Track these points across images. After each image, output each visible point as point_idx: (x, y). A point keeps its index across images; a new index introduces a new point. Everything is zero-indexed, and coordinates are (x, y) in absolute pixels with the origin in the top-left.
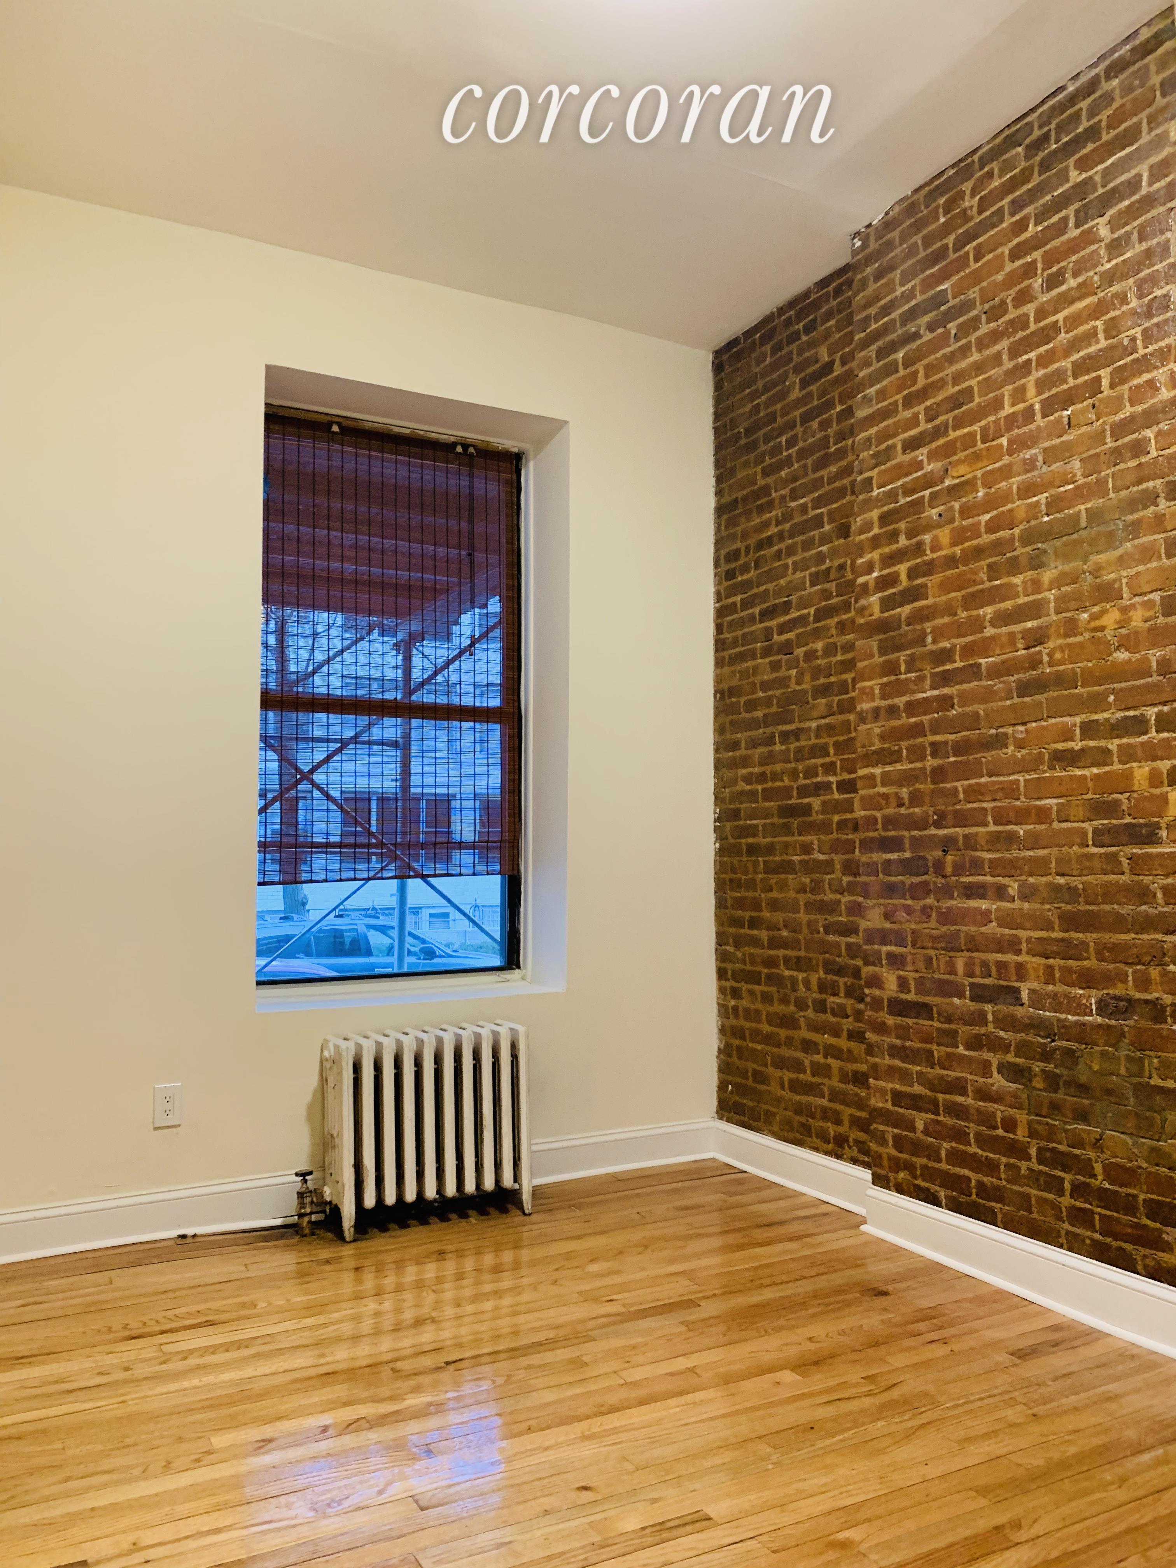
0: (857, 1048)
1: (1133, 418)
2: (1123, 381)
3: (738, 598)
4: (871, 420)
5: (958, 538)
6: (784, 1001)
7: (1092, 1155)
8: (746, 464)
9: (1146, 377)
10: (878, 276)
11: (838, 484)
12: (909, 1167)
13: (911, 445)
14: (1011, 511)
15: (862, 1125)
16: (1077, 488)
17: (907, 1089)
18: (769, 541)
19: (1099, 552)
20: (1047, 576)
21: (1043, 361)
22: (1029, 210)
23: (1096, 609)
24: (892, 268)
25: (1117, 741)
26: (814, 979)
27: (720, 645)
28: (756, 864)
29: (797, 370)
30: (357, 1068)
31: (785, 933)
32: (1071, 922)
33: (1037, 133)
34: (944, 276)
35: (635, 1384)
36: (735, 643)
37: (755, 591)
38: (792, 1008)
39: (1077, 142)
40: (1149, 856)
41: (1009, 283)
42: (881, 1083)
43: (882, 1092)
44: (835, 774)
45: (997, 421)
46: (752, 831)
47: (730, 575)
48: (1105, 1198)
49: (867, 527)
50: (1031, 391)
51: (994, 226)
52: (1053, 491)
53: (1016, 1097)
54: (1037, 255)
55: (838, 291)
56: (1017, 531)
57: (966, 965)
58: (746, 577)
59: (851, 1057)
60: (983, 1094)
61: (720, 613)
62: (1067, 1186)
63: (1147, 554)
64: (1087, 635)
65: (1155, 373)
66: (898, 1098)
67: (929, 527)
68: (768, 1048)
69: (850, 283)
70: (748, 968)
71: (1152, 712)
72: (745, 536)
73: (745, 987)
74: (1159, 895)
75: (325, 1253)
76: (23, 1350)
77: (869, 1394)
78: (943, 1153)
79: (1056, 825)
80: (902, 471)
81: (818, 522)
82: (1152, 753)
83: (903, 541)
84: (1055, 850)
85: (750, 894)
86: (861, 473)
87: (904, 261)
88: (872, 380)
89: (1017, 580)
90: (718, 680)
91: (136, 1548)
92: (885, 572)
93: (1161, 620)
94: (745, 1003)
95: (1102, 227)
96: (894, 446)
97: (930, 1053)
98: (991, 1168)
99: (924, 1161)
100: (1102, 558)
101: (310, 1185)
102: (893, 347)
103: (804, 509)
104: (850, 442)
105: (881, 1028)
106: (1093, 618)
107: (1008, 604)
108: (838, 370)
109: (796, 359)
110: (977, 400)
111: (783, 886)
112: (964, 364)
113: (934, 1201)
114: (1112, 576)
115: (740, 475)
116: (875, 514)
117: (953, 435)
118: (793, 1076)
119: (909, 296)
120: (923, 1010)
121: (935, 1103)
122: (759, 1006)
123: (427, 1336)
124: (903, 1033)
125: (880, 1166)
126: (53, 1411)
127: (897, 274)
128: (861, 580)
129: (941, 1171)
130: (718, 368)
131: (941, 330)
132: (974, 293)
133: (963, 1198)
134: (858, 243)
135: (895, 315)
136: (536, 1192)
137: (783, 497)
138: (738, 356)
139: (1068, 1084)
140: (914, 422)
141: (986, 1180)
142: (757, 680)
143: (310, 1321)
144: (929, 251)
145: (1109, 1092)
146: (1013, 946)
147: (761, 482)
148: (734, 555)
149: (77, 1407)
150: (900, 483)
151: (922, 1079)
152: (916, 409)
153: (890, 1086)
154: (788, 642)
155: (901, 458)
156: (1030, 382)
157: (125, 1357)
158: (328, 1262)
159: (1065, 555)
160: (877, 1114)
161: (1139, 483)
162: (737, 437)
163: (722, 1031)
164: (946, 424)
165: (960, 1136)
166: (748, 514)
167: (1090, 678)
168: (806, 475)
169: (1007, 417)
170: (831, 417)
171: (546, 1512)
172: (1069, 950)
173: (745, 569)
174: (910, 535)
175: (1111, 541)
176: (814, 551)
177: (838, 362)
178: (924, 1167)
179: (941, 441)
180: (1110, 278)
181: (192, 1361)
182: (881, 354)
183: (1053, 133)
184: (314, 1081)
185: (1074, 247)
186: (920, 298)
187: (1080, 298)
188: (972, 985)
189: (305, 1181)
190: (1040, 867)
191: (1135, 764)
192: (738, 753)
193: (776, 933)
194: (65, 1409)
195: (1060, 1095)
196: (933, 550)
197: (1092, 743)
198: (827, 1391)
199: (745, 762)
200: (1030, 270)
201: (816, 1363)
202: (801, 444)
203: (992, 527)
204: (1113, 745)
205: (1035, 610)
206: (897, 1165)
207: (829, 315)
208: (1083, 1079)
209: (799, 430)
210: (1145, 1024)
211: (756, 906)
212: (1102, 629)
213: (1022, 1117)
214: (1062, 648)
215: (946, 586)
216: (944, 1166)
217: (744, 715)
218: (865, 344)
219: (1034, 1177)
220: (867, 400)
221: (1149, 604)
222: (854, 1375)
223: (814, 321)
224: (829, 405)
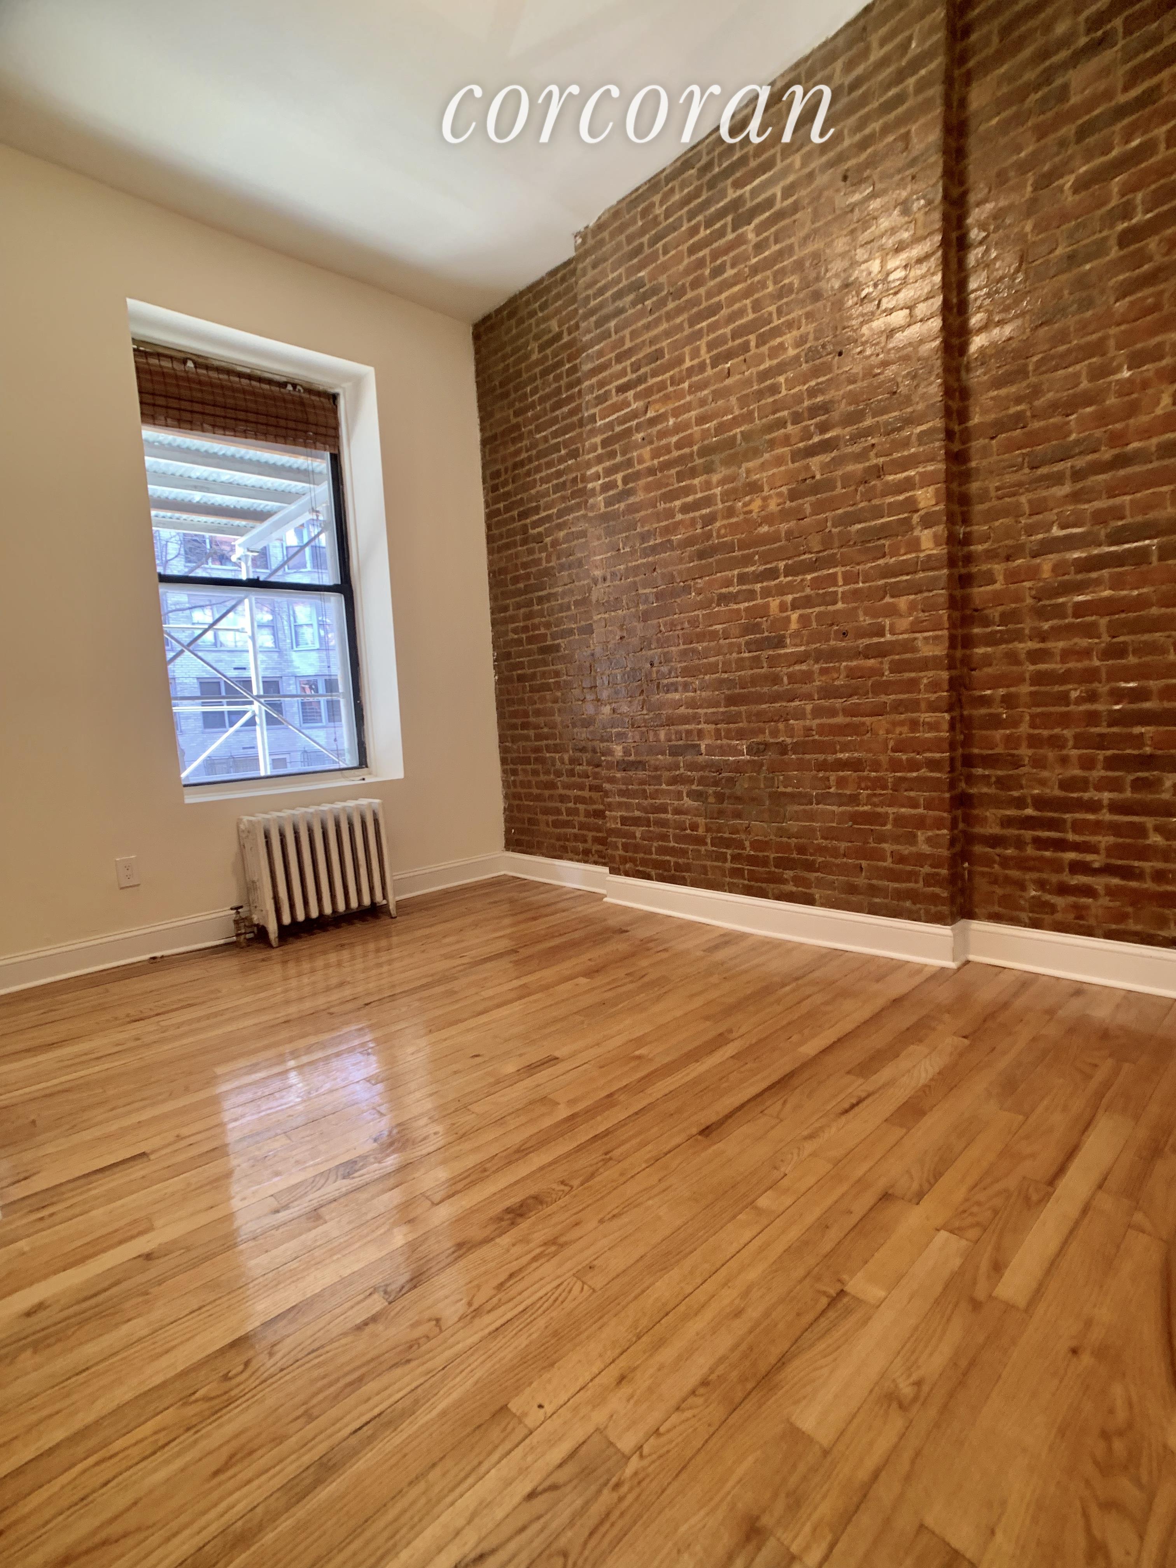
0: (595, 795)
1: (770, 368)
2: (764, 343)
3: (501, 505)
4: (594, 372)
5: (656, 454)
6: (548, 772)
7: (743, 837)
8: (502, 409)
9: (779, 340)
10: (594, 266)
11: (569, 421)
12: (633, 860)
13: (621, 389)
14: (691, 434)
15: (602, 841)
16: (734, 418)
17: (631, 814)
18: (522, 464)
19: (748, 461)
20: (715, 478)
21: (712, 328)
22: (700, 218)
23: (747, 498)
24: (605, 260)
25: (759, 585)
26: (566, 757)
27: (490, 539)
28: (524, 687)
29: (537, 338)
30: (267, 836)
31: (546, 730)
32: (731, 700)
33: (705, 160)
34: (641, 267)
35: (491, 998)
36: (501, 536)
37: (514, 499)
38: (552, 776)
39: (732, 168)
40: (779, 655)
41: (687, 272)
42: (614, 813)
43: (615, 818)
44: (576, 623)
45: (681, 371)
46: (521, 665)
47: (495, 488)
48: (752, 860)
49: (594, 448)
50: (703, 350)
51: (675, 229)
52: (719, 420)
53: (697, 809)
54: (706, 252)
55: (563, 279)
56: (695, 448)
57: (666, 734)
58: (506, 489)
59: (592, 801)
60: (677, 811)
61: (489, 516)
62: (729, 857)
63: (779, 461)
64: (742, 517)
65: (784, 337)
66: (624, 821)
67: (637, 446)
68: (536, 803)
69: (573, 272)
70: (522, 755)
71: (782, 565)
72: (504, 459)
73: (520, 767)
74: (785, 679)
75: (261, 956)
76: (54, 1038)
77: (632, 982)
78: (654, 849)
79: (721, 641)
80: (616, 408)
81: (556, 448)
82: (782, 590)
83: (619, 459)
84: (721, 657)
85: (521, 708)
86: (587, 409)
87: (612, 256)
88: (592, 343)
89: (696, 481)
90: (491, 563)
91: (179, 1138)
92: (607, 480)
93: (788, 504)
94: (521, 777)
95: (749, 231)
96: (610, 391)
97: (645, 791)
98: (683, 853)
99: (642, 855)
100: (750, 465)
101: (243, 915)
102: (607, 318)
103: (546, 439)
104: (576, 390)
105: (612, 780)
106: (745, 505)
107: (690, 499)
108: (566, 338)
109: (535, 331)
110: (667, 356)
111: (543, 700)
112: (655, 332)
113: (648, 877)
114: (758, 476)
115: (498, 416)
116: (598, 440)
117: (651, 381)
118: (555, 818)
119: (618, 280)
120: (639, 765)
121: (648, 820)
122: (530, 778)
123: (347, 992)
124: (628, 781)
125: (613, 861)
126: (91, 1071)
127: (608, 264)
128: (590, 486)
129: (652, 860)
130: (477, 337)
131: (640, 306)
132: (663, 279)
133: (665, 873)
134: (579, 241)
135: (608, 294)
136: (398, 904)
137: (530, 432)
138: (492, 328)
139: (729, 798)
140: (624, 373)
141: (681, 861)
142: (519, 562)
143: (262, 995)
144: (631, 247)
145: (753, 799)
146: (695, 718)
147: (514, 421)
148: (496, 475)
149: (106, 1066)
150: (615, 416)
151: (639, 807)
152: (623, 364)
153: (620, 814)
154: (540, 534)
155: (615, 399)
156: (703, 343)
157: (134, 1033)
158: (263, 960)
159: (726, 463)
160: (611, 832)
161: (774, 413)
162: (494, 389)
163: (506, 797)
164: (646, 374)
165: (664, 837)
166: (505, 444)
167: (743, 545)
168: (546, 415)
169: (687, 369)
170: (562, 373)
171: (455, 1073)
172: (731, 719)
173: (505, 484)
174: (624, 453)
175: (756, 453)
176: (554, 469)
177: (565, 334)
178: (642, 859)
179: (643, 386)
180: (755, 270)
181: (185, 1028)
182: (598, 324)
183: (716, 160)
184: (234, 848)
185: (731, 246)
186: (624, 283)
187: (735, 284)
188: (670, 747)
189: (238, 913)
190: (712, 669)
191: (770, 599)
192: (508, 614)
193: (540, 731)
194: (97, 1069)
195: (725, 805)
196: (639, 463)
197: (744, 587)
198: (609, 983)
199: (513, 619)
200: (701, 263)
201: (597, 971)
202: (541, 393)
203: (679, 446)
204: (758, 587)
205: (708, 501)
206: (624, 860)
207: (558, 297)
208: (739, 793)
209: (539, 382)
210: (774, 756)
211: (526, 714)
212: (751, 512)
213: (701, 821)
214: (724, 526)
215: (648, 488)
216: (654, 856)
217: (511, 587)
218: (586, 317)
219: (709, 855)
220: (590, 358)
221: (780, 495)
222: (621, 973)
223: (546, 301)
224: (560, 364)
